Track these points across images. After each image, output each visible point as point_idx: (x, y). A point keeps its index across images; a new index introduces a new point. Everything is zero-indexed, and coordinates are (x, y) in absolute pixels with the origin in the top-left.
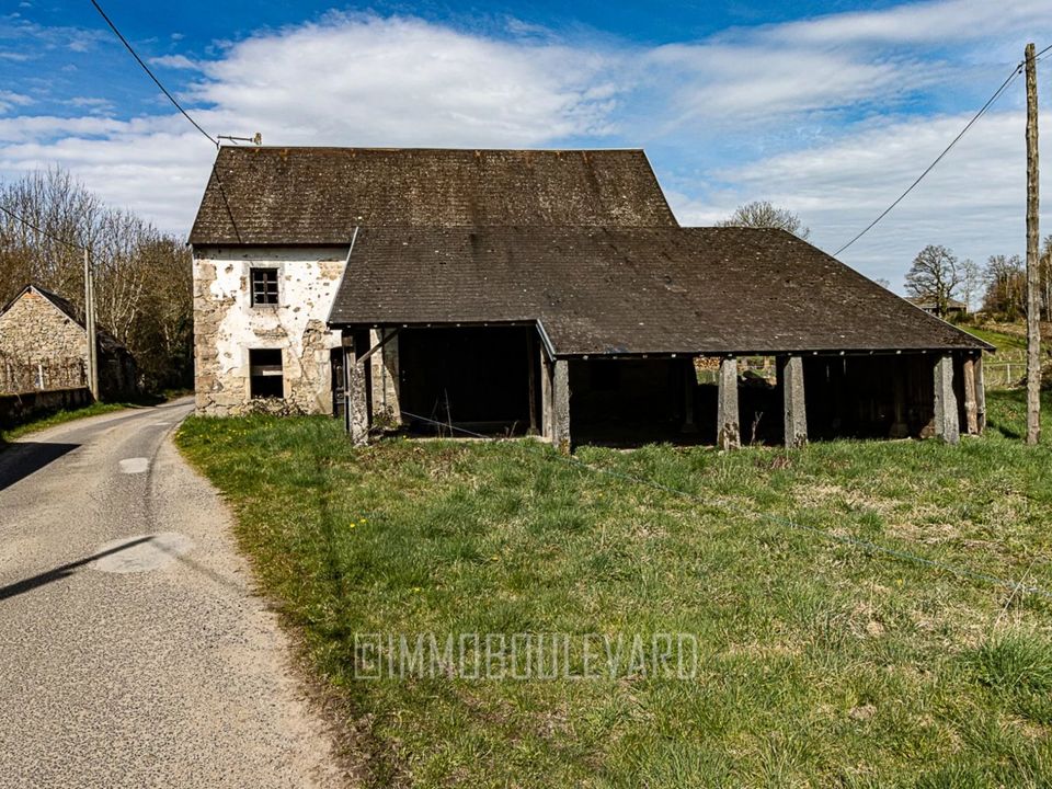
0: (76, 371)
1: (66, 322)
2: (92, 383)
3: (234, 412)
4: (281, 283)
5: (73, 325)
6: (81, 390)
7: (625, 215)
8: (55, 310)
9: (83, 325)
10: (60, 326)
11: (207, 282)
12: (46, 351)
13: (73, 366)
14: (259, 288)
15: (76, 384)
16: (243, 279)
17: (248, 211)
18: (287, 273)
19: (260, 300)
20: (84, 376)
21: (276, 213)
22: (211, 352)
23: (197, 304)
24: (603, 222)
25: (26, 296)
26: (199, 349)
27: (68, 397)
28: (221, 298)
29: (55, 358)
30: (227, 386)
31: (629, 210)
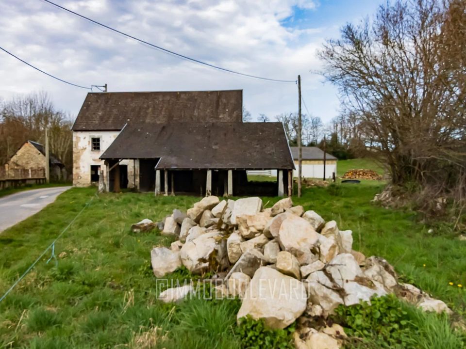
0: (42, 172)
1: (39, 154)
2: (47, 176)
3: (85, 186)
4: (101, 143)
5: (41, 155)
6: (43, 179)
7: (224, 117)
8: (36, 150)
9: (44, 155)
10: (37, 155)
11: (77, 142)
12: (32, 165)
13: (41, 170)
14: (94, 144)
15: (41, 177)
16: (89, 142)
17: (92, 118)
18: (103, 140)
19: (95, 148)
20: (44, 174)
21: (101, 118)
22: (78, 166)
23: (74, 150)
24: (214, 121)
25: (26, 144)
26: (75, 165)
27: (38, 181)
28: (82, 148)
29: (35, 167)
30: (83, 177)
31: (226, 115)
